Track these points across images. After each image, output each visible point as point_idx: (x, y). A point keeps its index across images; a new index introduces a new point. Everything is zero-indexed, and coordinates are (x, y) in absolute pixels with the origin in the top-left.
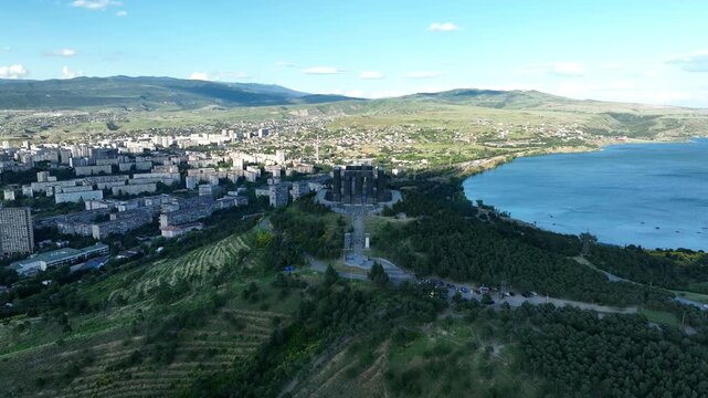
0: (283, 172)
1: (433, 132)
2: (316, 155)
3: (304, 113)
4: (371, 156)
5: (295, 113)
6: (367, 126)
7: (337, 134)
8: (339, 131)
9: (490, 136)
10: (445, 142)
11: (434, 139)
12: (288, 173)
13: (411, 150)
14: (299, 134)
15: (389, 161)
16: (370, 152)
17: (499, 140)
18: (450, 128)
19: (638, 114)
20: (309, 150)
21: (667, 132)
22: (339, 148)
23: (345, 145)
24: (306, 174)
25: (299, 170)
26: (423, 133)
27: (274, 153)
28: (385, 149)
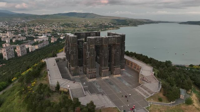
0: (11, 41)
1: (69, 24)
2: (27, 33)
3: (19, 19)
4: (49, 33)
5: (15, 19)
6: (44, 23)
7: (33, 25)
8: (34, 24)
9: (87, 25)
10: (73, 27)
11: (70, 26)
12: (14, 41)
13: (63, 30)
14: (17, 26)
15: (57, 34)
16: (48, 31)
17: (90, 26)
18: (74, 23)
19: (121, 19)
20: (23, 31)
21: (131, 24)
22: (36, 30)
23: (38, 29)
24: (22, 41)
25: (19, 39)
26: (65, 24)
27: (6, 33)
28: (54, 30)
